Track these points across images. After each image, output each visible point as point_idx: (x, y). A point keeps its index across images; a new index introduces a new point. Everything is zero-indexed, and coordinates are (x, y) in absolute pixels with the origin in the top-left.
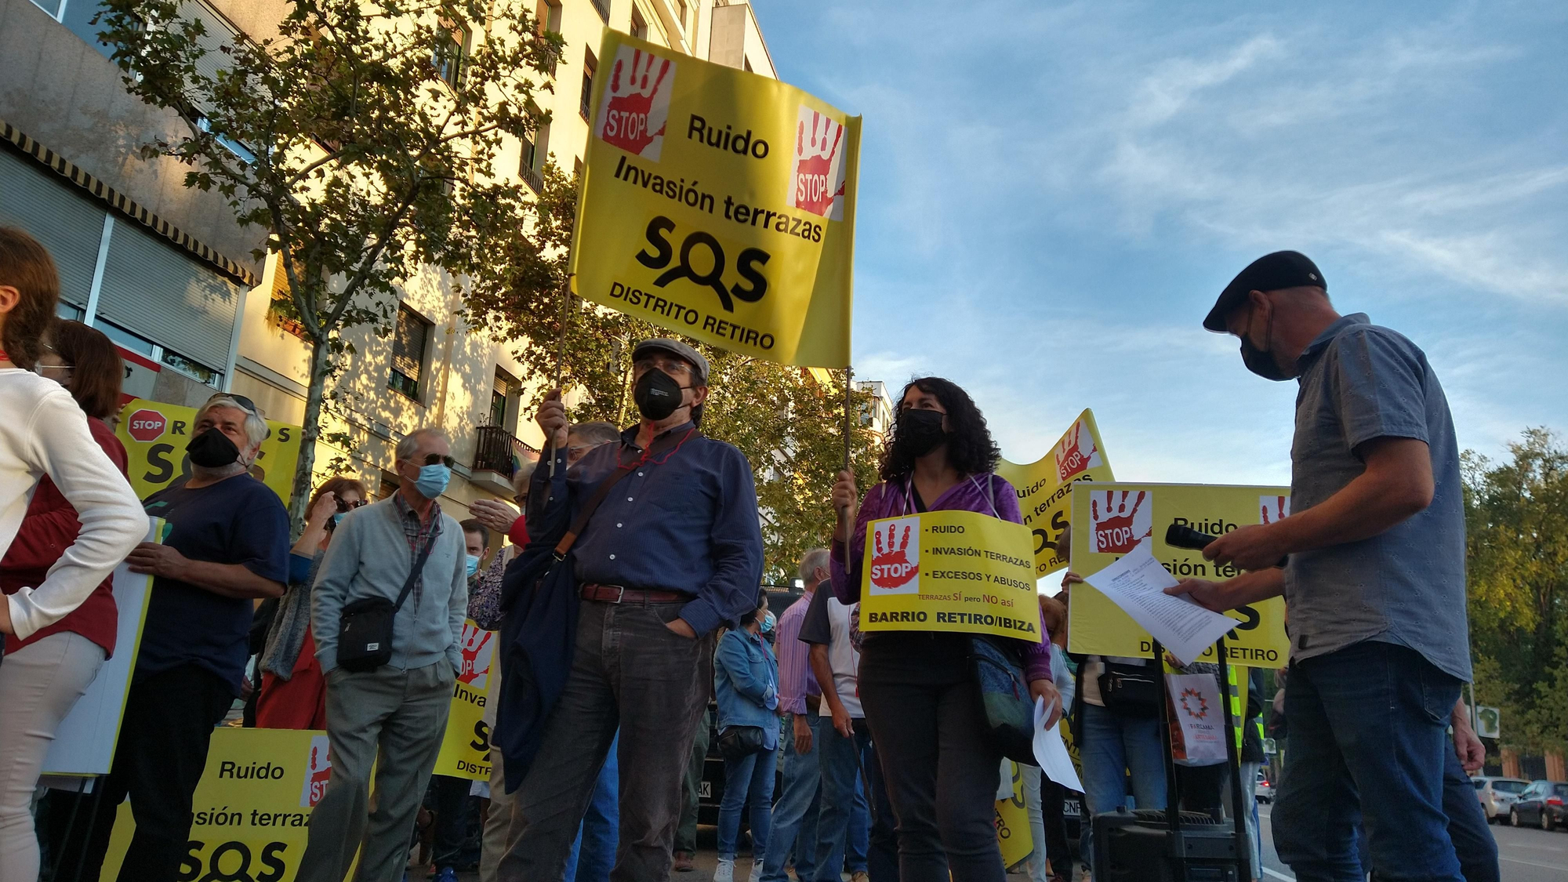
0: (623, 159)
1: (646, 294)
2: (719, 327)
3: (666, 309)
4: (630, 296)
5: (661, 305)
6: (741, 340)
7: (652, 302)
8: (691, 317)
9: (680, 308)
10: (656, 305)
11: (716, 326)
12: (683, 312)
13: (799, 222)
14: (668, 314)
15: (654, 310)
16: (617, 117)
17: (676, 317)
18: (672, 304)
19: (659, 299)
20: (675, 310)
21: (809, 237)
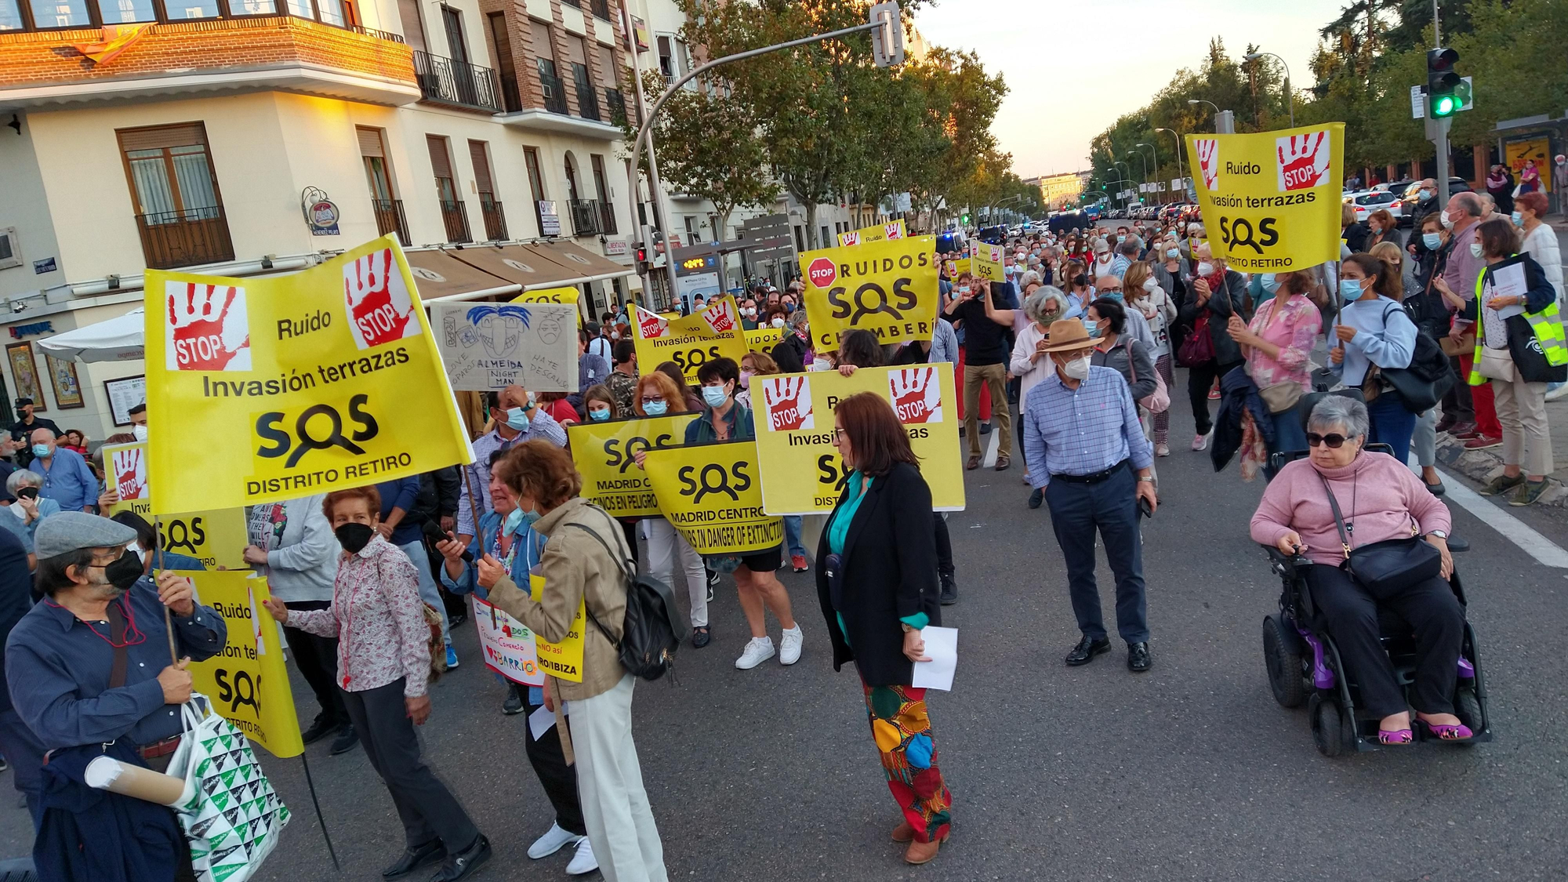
0: (206, 379)
1: (282, 479)
2: (361, 470)
3: (307, 481)
4: (268, 486)
5: (300, 481)
6: (384, 469)
7: (291, 482)
8: (332, 476)
9: (318, 474)
10: (296, 482)
11: (357, 471)
12: (322, 477)
13: (379, 357)
14: (310, 484)
15: (296, 487)
16: (184, 345)
17: (319, 482)
18: (309, 475)
19: (296, 478)
20: (314, 478)
21: (394, 363)
